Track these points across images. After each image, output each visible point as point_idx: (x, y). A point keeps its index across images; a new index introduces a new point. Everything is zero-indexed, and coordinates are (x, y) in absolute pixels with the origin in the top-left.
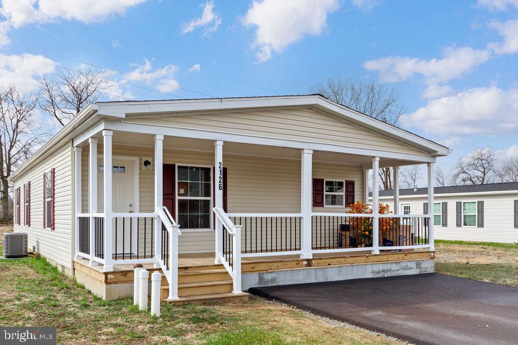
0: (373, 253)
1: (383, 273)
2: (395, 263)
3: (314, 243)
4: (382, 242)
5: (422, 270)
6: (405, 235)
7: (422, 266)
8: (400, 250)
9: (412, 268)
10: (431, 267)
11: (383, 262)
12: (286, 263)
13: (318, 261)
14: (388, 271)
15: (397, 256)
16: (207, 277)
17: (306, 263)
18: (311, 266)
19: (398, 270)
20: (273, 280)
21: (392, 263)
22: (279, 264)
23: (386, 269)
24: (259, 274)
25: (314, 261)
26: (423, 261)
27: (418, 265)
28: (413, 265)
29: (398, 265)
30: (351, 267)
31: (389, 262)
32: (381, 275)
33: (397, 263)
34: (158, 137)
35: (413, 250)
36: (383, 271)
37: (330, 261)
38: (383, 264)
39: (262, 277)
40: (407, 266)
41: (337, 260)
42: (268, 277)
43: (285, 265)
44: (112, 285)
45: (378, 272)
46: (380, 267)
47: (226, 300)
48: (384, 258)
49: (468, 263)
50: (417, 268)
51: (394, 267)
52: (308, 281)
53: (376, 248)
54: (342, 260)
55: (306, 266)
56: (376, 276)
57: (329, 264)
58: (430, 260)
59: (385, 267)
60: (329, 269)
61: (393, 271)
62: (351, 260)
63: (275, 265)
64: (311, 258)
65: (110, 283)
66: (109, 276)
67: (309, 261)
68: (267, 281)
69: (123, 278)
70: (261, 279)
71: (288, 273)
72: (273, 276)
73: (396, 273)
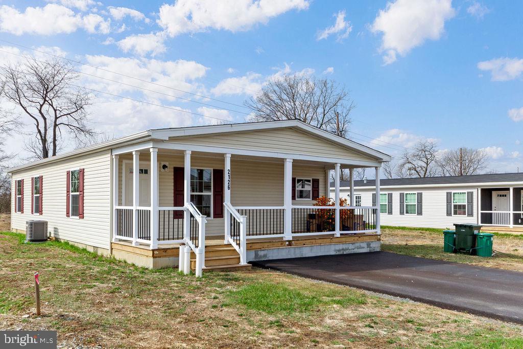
0: (335, 236)
1: (343, 251)
2: (351, 243)
3: (293, 228)
4: (341, 228)
5: (371, 249)
6: (358, 223)
7: (371, 246)
8: (355, 234)
9: (363, 248)
10: (378, 247)
12: (274, 243)
13: (296, 242)
15: (353, 238)
16: (222, 253)
17: (288, 243)
18: (291, 246)
19: (354, 249)
20: (265, 256)
21: (349, 243)
22: (269, 244)
23: (345, 248)
24: (255, 251)
25: (293, 242)
26: (372, 242)
27: (369, 245)
28: (364, 245)
30: (319, 246)
32: (341, 253)
33: (353, 244)
34: (187, 152)
35: (364, 233)
36: (343, 249)
37: (304, 242)
38: (343, 244)
39: (257, 253)
40: (360, 246)
41: (309, 241)
42: (261, 253)
43: (273, 244)
44: (157, 259)
45: (339, 251)
46: (340, 247)
47: (237, 269)
48: (344, 239)
49: (407, 245)
50: (367, 248)
51: (351, 246)
52: (289, 257)
53: (338, 232)
54: (314, 241)
55: (288, 245)
56: (338, 253)
57: (304, 244)
58: (377, 242)
59: (345, 246)
60: (304, 248)
61: (350, 250)
62: (320, 241)
63: (266, 245)
64: (291, 239)
65: (156, 257)
66: (155, 252)
67: (289, 241)
68: (261, 257)
69: (164, 254)
70: (256, 255)
71: (275, 251)
72: (265, 252)
73: (352, 252)
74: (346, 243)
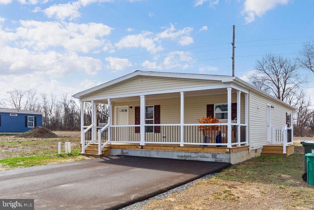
1: (185, 157)
2: (194, 152)
5: (217, 159)
7: (217, 157)
9: (208, 157)
10: (226, 159)
11: (186, 151)
13: (146, 147)
14: (188, 157)
18: (143, 149)
19: (197, 157)
20: (127, 153)
21: (192, 152)
22: (129, 146)
24: (122, 150)
25: (144, 147)
26: (219, 154)
27: (214, 156)
28: (210, 155)
29: (197, 154)
30: (164, 152)
31: (189, 151)
32: (184, 158)
33: (196, 153)
36: (185, 156)
37: (152, 147)
38: (185, 152)
40: (204, 155)
41: (156, 147)
42: (125, 151)
43: (132, 147)
45: (182, 157)
46: (183, 154)
48: (186, 149)
50: (212, 158)
51: (193, 155)
52: (141, 155)
53: (182, 143)
54: (160, 147)
55: (141, 148)
56: (180, 158)
57: (152, 149)
58: (226, 154)
59: (187, 154)
60: (152, 151)
61: (192, 157)
63: (127, 147)
64: (144, 145)
67: (142, 146)
68: (125, 153)
70: (122, 152)
71: (133, 151)
72: (127, 151)
73: (195, 159)
74: (188, 151)
